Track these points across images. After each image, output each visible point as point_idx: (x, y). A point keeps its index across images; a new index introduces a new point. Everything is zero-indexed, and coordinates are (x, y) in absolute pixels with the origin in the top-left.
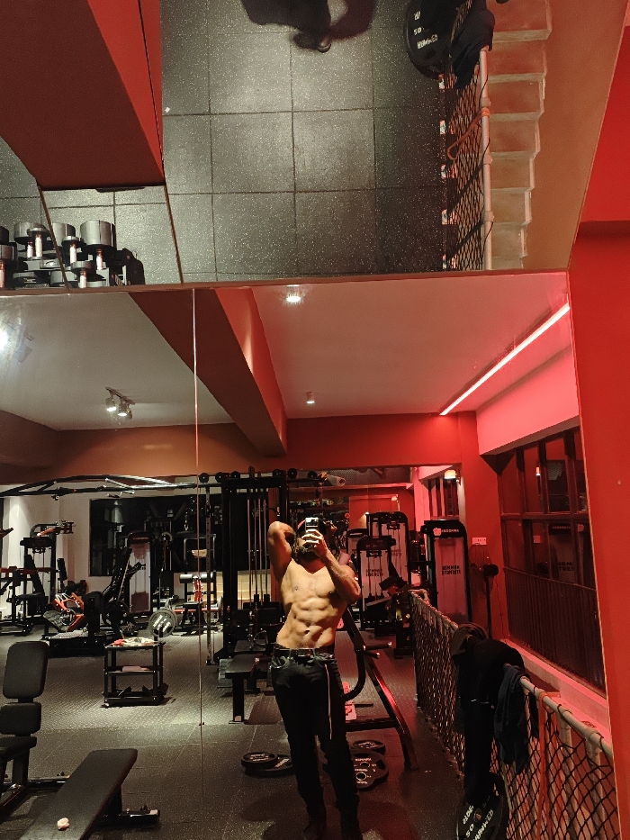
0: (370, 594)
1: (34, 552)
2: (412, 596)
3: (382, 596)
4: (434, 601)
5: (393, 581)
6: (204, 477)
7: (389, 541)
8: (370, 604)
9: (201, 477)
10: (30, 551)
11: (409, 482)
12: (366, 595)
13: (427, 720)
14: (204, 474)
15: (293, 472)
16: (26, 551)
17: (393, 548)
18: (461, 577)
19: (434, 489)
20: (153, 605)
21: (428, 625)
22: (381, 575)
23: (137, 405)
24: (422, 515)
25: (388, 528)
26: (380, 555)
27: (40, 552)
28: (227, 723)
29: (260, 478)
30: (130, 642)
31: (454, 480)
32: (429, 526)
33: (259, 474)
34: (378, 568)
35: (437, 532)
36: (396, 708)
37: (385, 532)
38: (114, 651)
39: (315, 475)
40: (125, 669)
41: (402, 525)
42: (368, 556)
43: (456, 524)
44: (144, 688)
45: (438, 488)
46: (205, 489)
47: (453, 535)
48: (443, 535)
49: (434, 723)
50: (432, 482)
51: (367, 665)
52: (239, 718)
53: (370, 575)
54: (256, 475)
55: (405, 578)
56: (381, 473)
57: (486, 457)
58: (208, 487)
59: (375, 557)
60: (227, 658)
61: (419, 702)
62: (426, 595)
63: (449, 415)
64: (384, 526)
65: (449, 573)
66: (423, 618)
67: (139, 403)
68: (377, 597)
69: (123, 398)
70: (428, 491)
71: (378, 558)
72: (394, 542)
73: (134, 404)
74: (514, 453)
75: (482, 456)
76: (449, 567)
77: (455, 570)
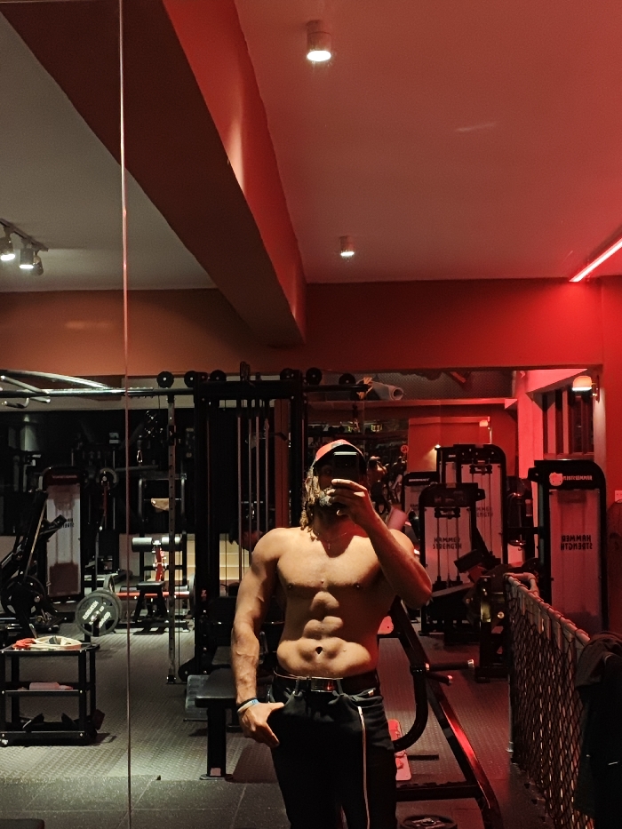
0: (439, 578)
2: (511, 584)
3: (458, 582)
4: (546, 593)
5: (478, 558)
6: (165, 379)
7: (473, 494)
9: (159, 378)
11: (509, 395)
13: (527, 786)
14: (164, 374)
15: (315, 374)
17: (478, 504)
18: (593, 553)
19: (552, 409)
20: (85, 584)
21: (536, 632)
22: (458, 546)
23: (51, 252)
24: (530, 450)
25: (473, 471)
26: (457, 516)
28: (197, 779)
29: (259, 383)
30: (42, 644)
32: (541, 470)
33: (258, 377)
34: (452, 535)
35: (556, 479)
36: (477, 764)
37: (466, 478)
38: (16, 657)
39: (353, 380)
40: (34, 687)
41: (496, 468)
42: (438, 515)
43: (589, 466)
44: (65, 717)
45: (559, 407)
46: (166, 398)
47: (584, 485)
48: (566, 485)
49: (541, 791)
50: (549, 398)
51: (430, 694)
52: (216, 771)
53: (439, 547)
54: (253, 378)
55: (498, 554)
56: (463, 380)
58: (171, 396)
59: (450, 517)
60: (199, 672)
61: (514, 754)
62: (533, 582)
63: (586, 281)
64: (466, 468)
65: (573, 547)
66: (528, 621)
67: (55, 246)
68: (451, 584)
69: (26, 239)
70: (541, 411)
71: (454, 519)
72: (482, 497)
73: (46, 249)
76: (573, 538)
77: (583, 542)
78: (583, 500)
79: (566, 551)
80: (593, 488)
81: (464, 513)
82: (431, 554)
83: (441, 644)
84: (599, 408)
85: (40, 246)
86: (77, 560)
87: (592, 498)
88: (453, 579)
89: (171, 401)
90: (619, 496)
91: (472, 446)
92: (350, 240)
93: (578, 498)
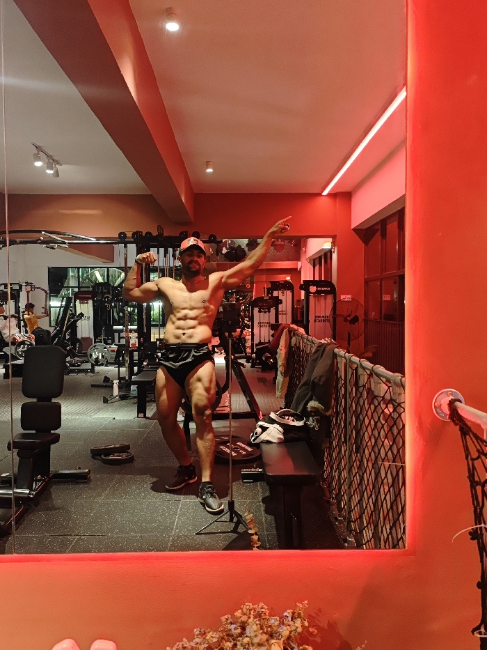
0: (260, 341)
3: (269, 341)
6: (122, 235)
7: (277, 301)
9: (119, 235)
12: (256, 341)
18: (329, 324)
22: (269, 326)
23: (64, 167)
28: (132, 419)
32: (306, 285)
34: (267, 321)
35: (313, 289)
41: (289, 292)
42: (260, 311)
43: (328, 283)
46: (123, 245)
47: (326, 292)
48: (318, 292)
50: (316, 261)
52: (141, 415)
53: (261, 327)
57: (356, 230)
58: (126, 244)
59: (265, 312)
63: (329, 195)
67: (65, 164)
68: (265, 343)
69: (49, 157)
70: (312, 267)
71: (268, 314)
72: (281, 302)
73: (61, 165)
74: (379, 227)
75: (354, 229)
76: (319, 317)
77: (325, 319)
78: (325, 299)
79: (317, 323)
80: (331, 294)
81: (273, 310)
82: (256, 331)
83: (260, 370)
84: (335, 256)
85: (58, 163)
86: (92, 336)
87: (330, 298)
88: (267, 341)
89: (125, 247)
90: (343, 297)
91: (278, 282)
92: (211, 163)
93: (323, 297)
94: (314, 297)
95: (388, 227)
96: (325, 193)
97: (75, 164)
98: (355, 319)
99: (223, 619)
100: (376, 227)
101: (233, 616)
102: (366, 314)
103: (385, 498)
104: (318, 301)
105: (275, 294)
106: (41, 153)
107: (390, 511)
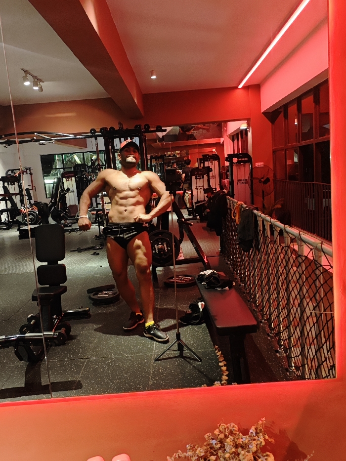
0: (198, 200)
1: (8, 185)
3: (204, 200)
6: (93, 132)
7: (209, 170)
8: (197, 205)
9: (91, 131)
10: (6, 184)
11: (221, 137)
12: (195, 200)
13: (225, 259)
15: (148, 126)
16: (4, 184)
18: (248, 185)
19: (236, 141)
23: (46, 83)
26: (203, 178)
27: (12, 185)
29: (127, 130)
31: (247, 129)
32: (230, 157)
34: (202, 185)
35: (235, 160)
41: (216, 162)
42: (196, 178)
43: (245, 155)
45: (238, 140)
46: (94, 139)
47: (244, 162)
48: (239, 162)
49: (228, 260)
50: (234, 136)
53: (197, 189)
57: (265, 113)
59: (200, 179)
61: (221, 251)
63: (244, 88)
65: (241, 183)
67: (46, 81)
69: (35, 77)
70: (232, 142)
71: (202, 179)
72: (212, 171)
73: (43, 82)
74: (282, 110)
75: (263, 113)
76: (241, 180)
77: (245, 181)
78: (244, 166)
79: (239, 185)
80: (249, 162)
81: (206, 177)
82: (194, 192)
84: (250, 134)
85: (41, 80)
86: (77, 204)
87: (248, 167)
89: (96, 139)
90: (257, 165)
91: (208, 155)
92: (154, 72)
93: (242, 166)
94: (236, 166)
95: (289, 109)
96: (240, 87)
97: (53, 81)
98: (268, 180)
99: (206, 436)
100: (280, 110)
101: (213, 434)
102: (275, 176)
103: (310, 330)
104: (239, 168)
105: (207, 164)
106: (28, 75)
107: (315, 341)
